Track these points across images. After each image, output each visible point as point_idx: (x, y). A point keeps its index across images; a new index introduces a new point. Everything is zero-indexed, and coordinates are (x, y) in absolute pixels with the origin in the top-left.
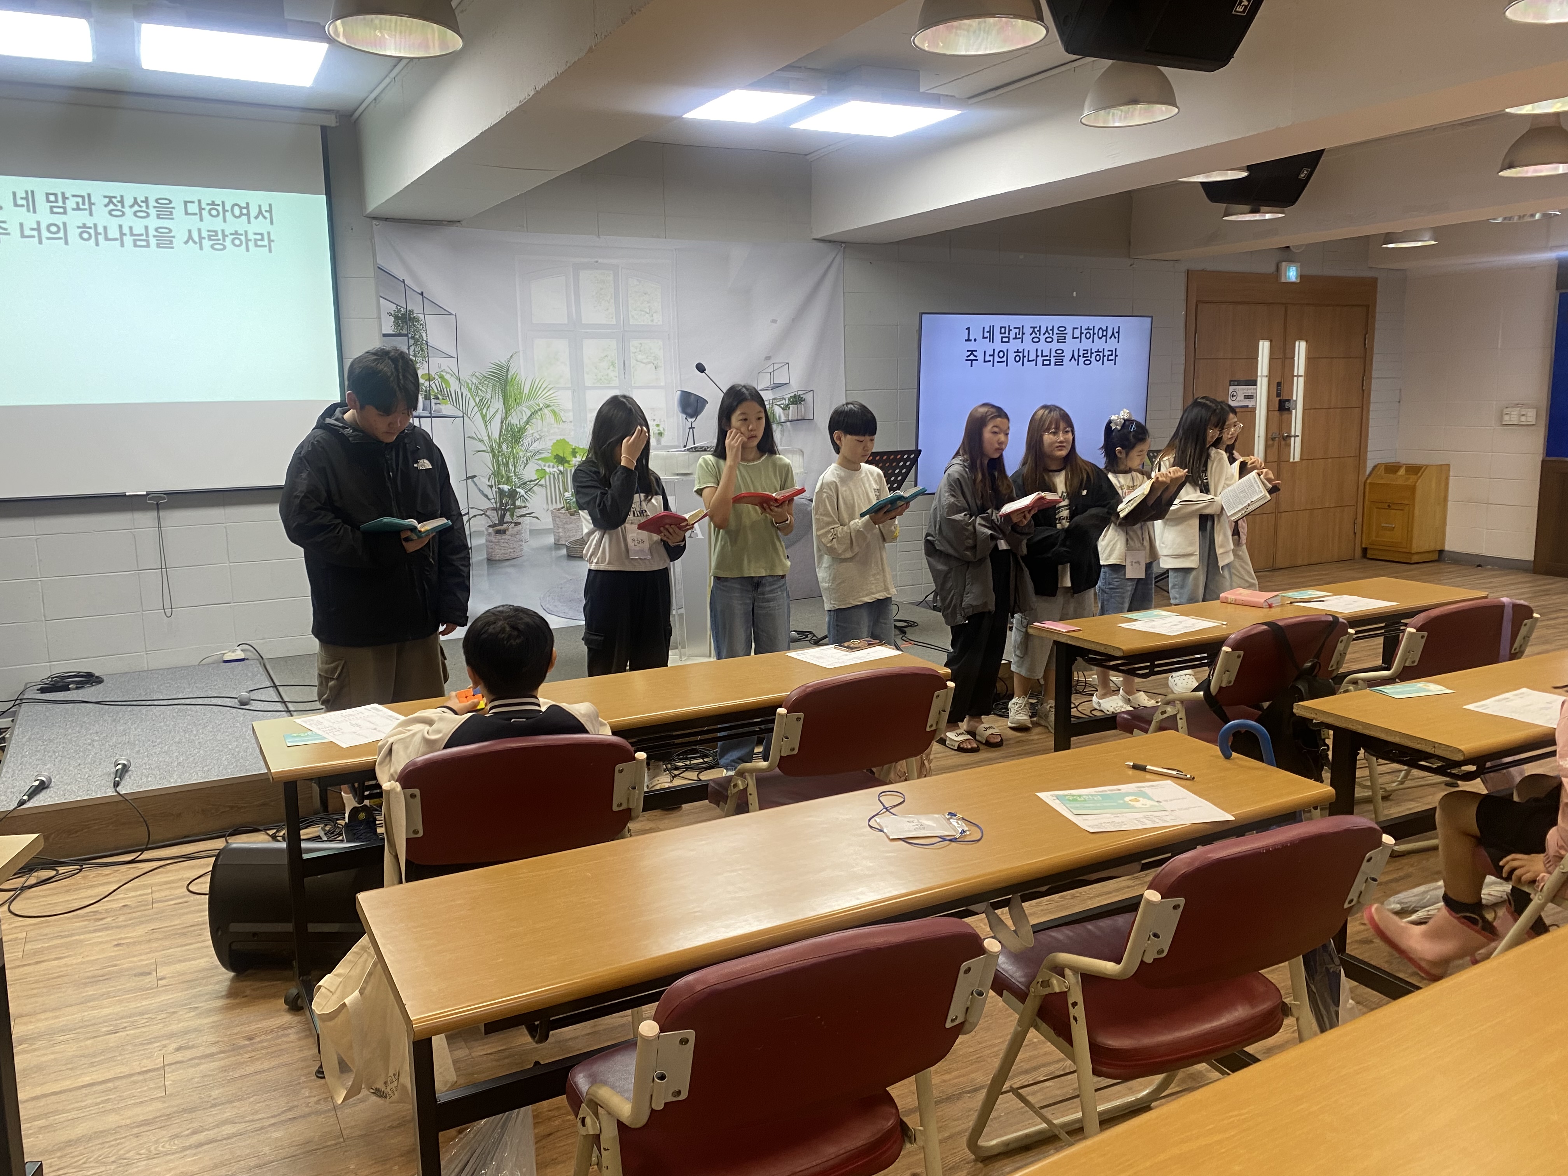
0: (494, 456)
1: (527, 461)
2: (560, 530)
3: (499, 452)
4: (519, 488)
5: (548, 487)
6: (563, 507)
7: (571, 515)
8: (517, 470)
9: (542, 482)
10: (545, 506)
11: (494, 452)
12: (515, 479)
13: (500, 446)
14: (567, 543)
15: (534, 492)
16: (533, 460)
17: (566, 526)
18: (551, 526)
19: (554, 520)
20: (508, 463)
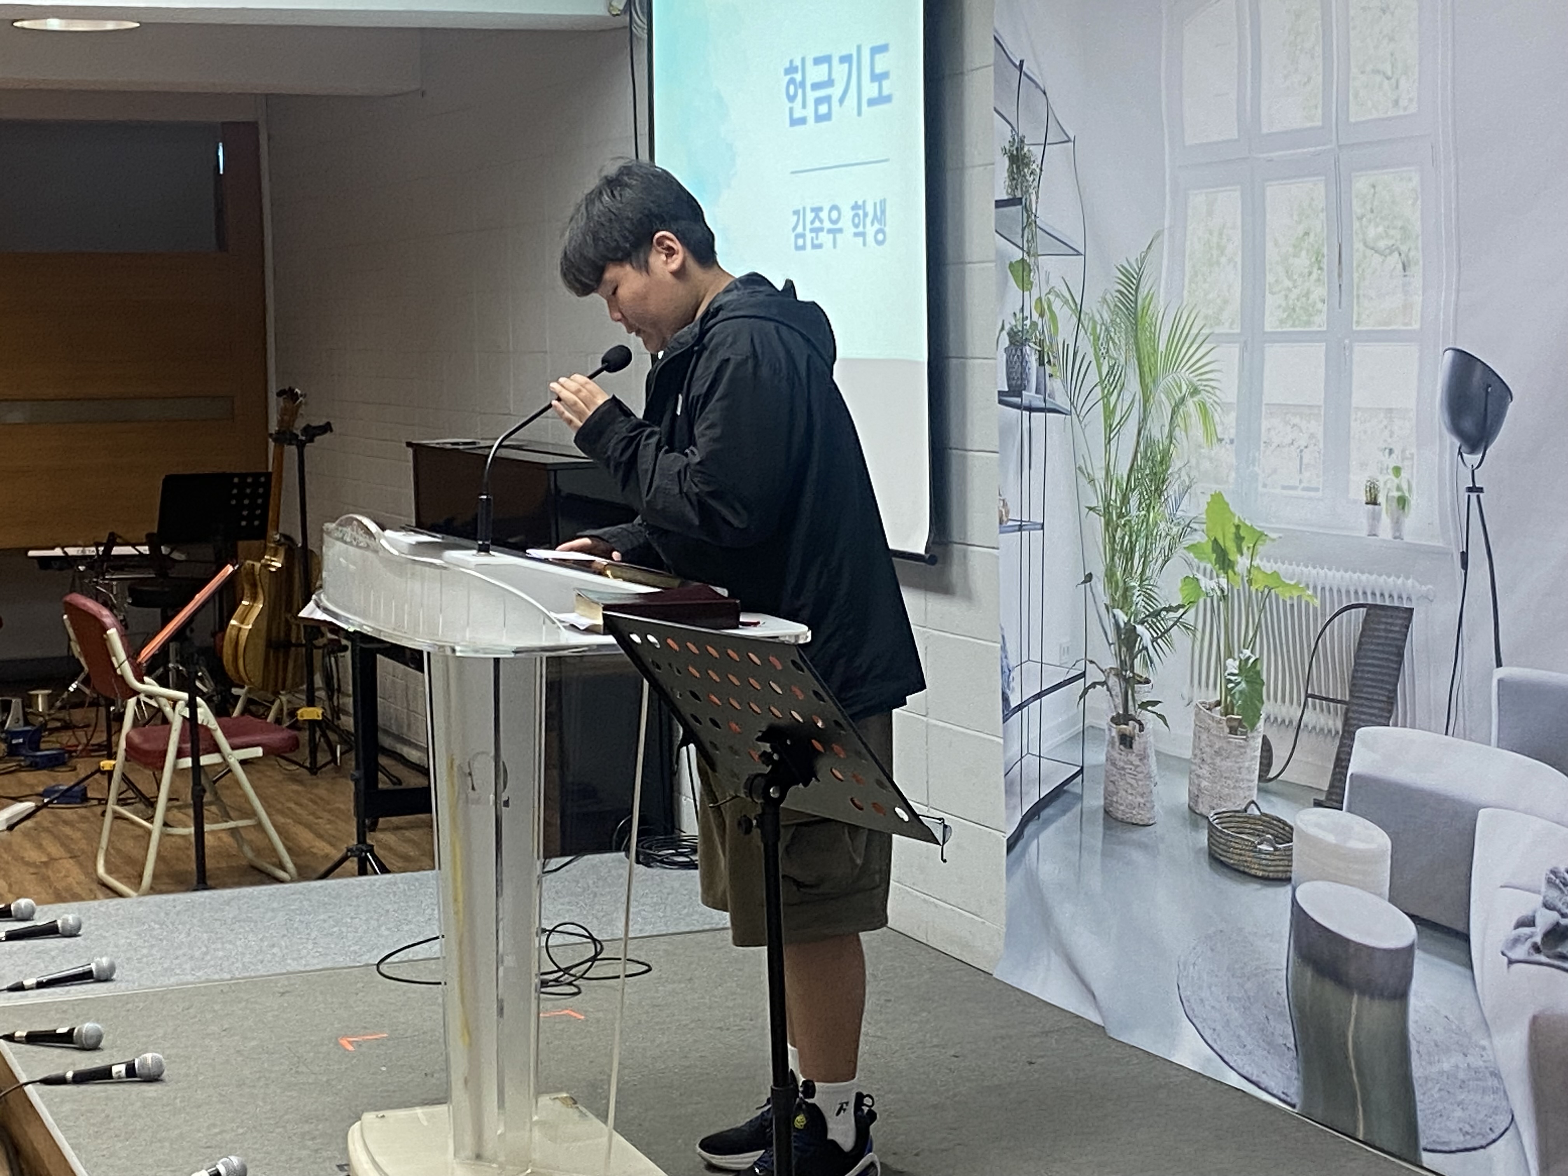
0: (1107, 524)
1: (1170, 549)
2: (1205, 771)
3: (1120, 516)
4: (1142, 623)
5: (1199, 635)
6: (1218, 703)
7: (1233, 731)
8: (1148, 573)
9: (1189, 618)
10: (1186, 691)
11: (1110, 514)
12: (1137, 598)
13: (1125, 500)
14: (1211, 815)
15: (1169, 644)
16: (1179, 551)
17: (1218, 760)
18: (1188, 754)
19: (1197, 737)
20: (1132, 550)
